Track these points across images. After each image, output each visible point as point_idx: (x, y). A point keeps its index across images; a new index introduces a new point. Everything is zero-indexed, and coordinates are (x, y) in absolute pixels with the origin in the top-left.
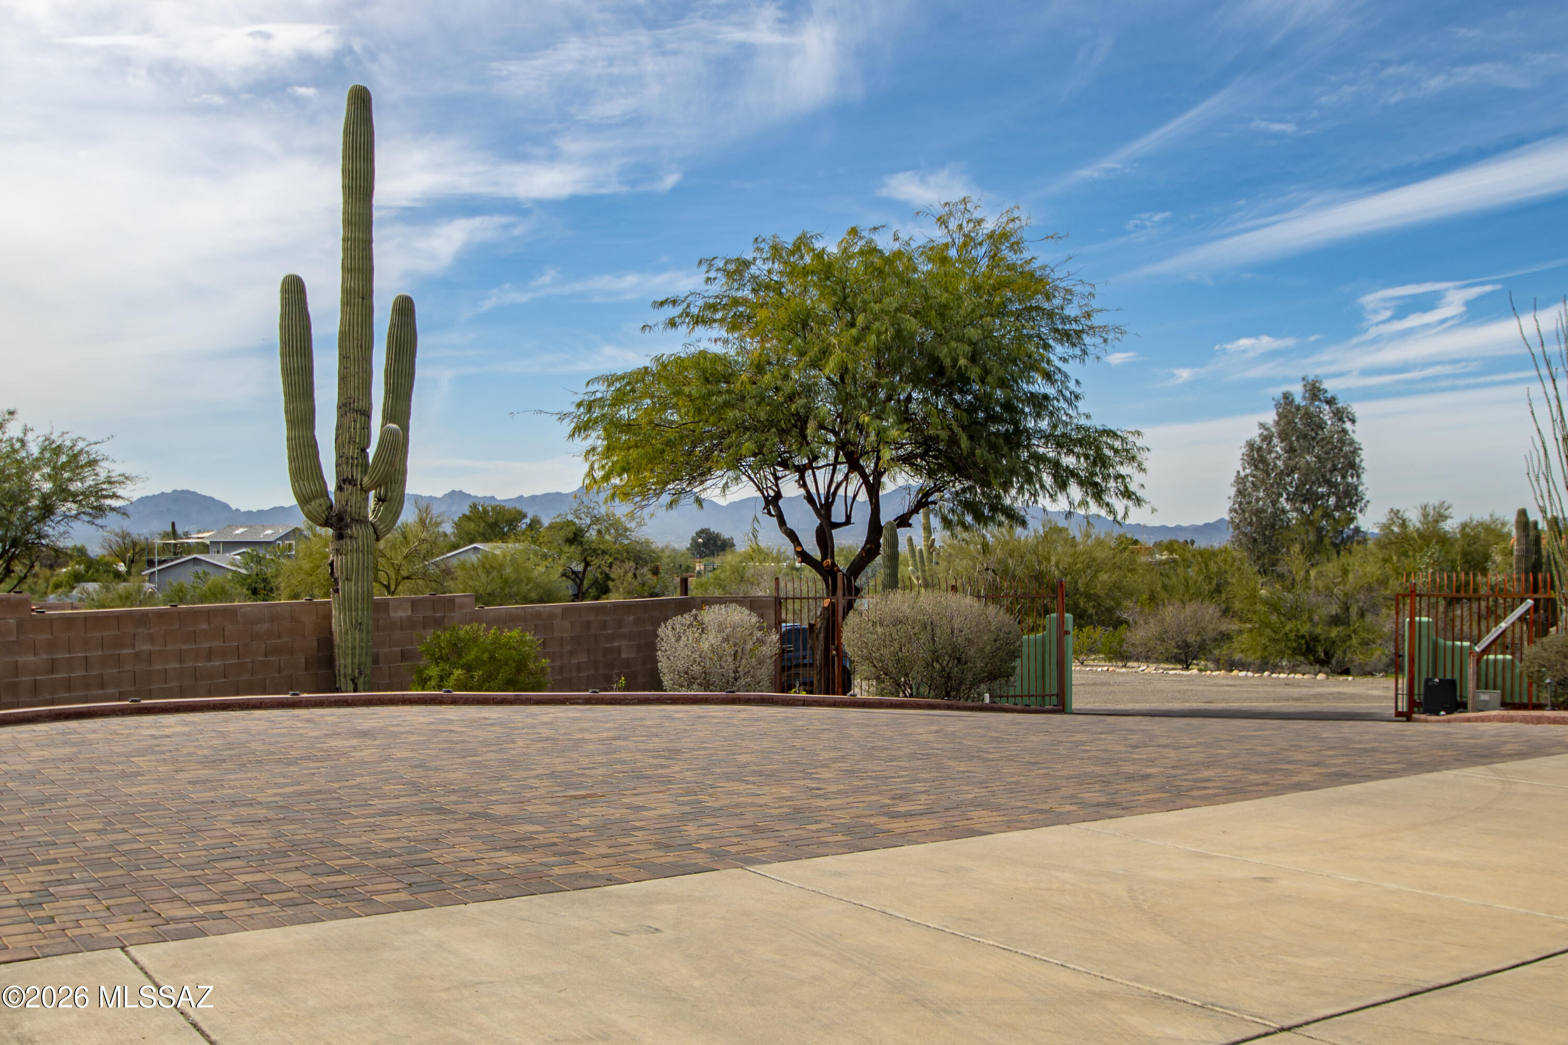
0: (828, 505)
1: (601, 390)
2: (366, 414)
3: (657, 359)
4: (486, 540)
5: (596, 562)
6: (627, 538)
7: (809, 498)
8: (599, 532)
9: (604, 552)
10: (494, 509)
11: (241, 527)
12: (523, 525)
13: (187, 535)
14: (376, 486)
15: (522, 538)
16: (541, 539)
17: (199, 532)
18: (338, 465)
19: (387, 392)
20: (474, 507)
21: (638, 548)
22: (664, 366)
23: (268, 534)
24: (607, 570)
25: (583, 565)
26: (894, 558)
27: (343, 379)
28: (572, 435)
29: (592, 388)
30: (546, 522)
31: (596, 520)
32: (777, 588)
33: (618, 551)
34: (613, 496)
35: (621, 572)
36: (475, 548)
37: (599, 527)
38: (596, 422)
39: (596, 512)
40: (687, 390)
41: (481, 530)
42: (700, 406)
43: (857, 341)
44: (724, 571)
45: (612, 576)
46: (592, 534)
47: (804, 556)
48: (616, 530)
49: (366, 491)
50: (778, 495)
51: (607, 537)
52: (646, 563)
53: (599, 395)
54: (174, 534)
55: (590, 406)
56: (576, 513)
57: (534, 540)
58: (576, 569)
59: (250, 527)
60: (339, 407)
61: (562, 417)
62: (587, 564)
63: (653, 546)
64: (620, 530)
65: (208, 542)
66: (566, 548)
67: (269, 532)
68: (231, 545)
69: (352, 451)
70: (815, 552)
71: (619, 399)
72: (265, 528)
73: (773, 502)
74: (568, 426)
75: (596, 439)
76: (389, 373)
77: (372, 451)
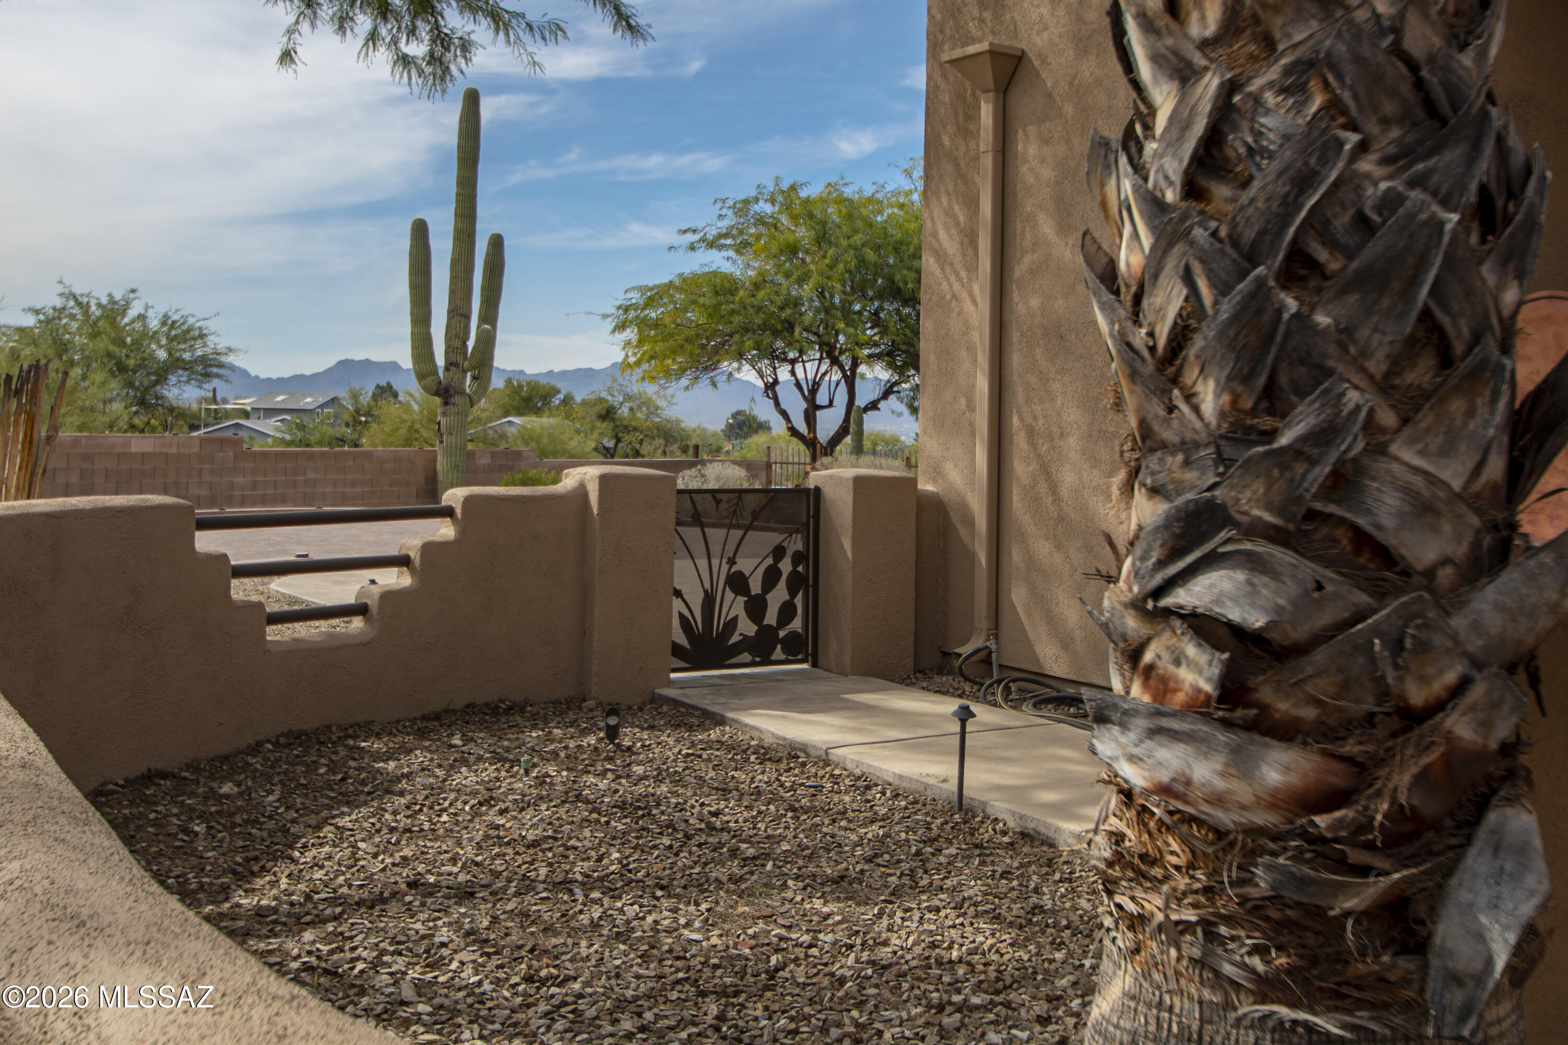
0: (814, 390)
1: (635, 297)
2: (467, 317)
3: (680, 275)
4: (520, 414)
5: (627, 438)
6: (658, 416)
7: (798, 385)
8: (631, 409)
9: (635, 429)
10: (528, 384)
11: (282, 394)
12: (556, 401)
13: (225, 401)
14: (472, 368)
15: (555, 413)
16: (575, 415)
17: (237, 398)
18: (446, 353)
19: (482, 302)
20: (509, 382)
21: (669, 426)
22: (684, 280)
23: (308, 401)
24: (638, 446)
25: (614, 441)
26: (860, 433)
27: (452, 292)
28: (614, 331)
29: (629, 295)
30: (578, 398)
31: (628, 398)
32: (769, 455)
33: (649, 429)
34: (643, 379)
35: (651, 448)
36: (510, 422)
37: (631, 404)
38: (631, 322)
39: (628, 390)
40: (701, 300)
41: (515, 404)
42: (714, 312)
43: (830, 267)
44: (749, 451)
45: (642, 452)
46: (624, 411)
47: (793, 432)
48: (648, 408)
49: (465, 372)
50: (776, 382)
51: (639, 415)
52: (676, 440)
53: (634, 301)
54: (214, 400)
55: (626, 309)
56: (609, 390)
57: (568, 416)
58: (607, 445)
59: (291, 394)
60: (449, 312)
61: (605, 316)
62: (618, 440)
63: (683, 425)
64: (652, 408)
65: (249, 408)
66: (599, 424)
67: (309, 400)
68: (271, 412)
69: (456, 343)
70: (802, 428)
71: (650, 302)
72: (305, 396)
73: (771, 388)
74: (610, 324)
75: (631, 334)
76: (483, 289)
77: (471, 344)
